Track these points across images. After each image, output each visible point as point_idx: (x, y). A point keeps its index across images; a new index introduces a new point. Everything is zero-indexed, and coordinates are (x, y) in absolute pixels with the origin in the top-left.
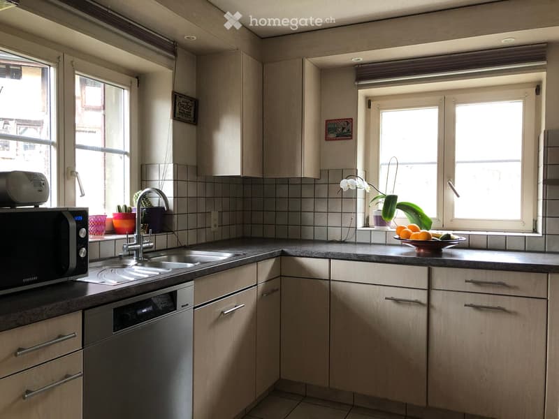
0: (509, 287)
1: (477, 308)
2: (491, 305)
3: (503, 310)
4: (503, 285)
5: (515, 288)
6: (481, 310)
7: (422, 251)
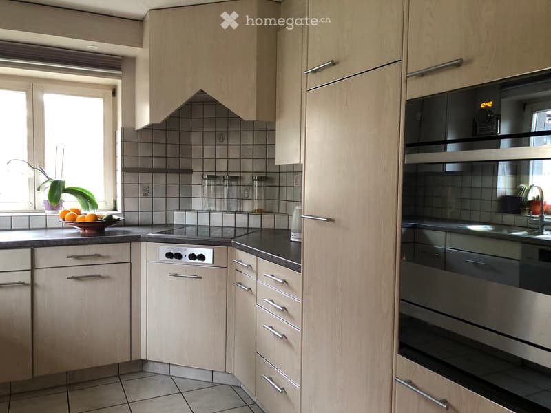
0: (103, 257)
1: (78, 278)
2: (88, 275)
3: (99, 276)
4: (99, 256)
5: (108, 257)
6: (82, 280)
7: (87, 231)
